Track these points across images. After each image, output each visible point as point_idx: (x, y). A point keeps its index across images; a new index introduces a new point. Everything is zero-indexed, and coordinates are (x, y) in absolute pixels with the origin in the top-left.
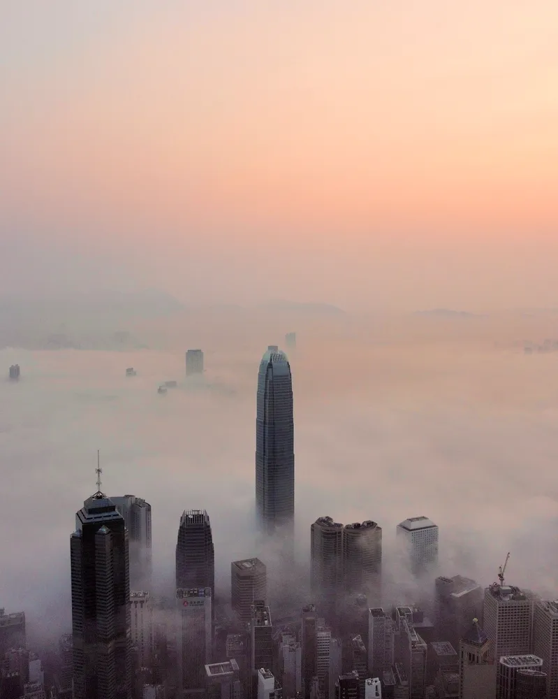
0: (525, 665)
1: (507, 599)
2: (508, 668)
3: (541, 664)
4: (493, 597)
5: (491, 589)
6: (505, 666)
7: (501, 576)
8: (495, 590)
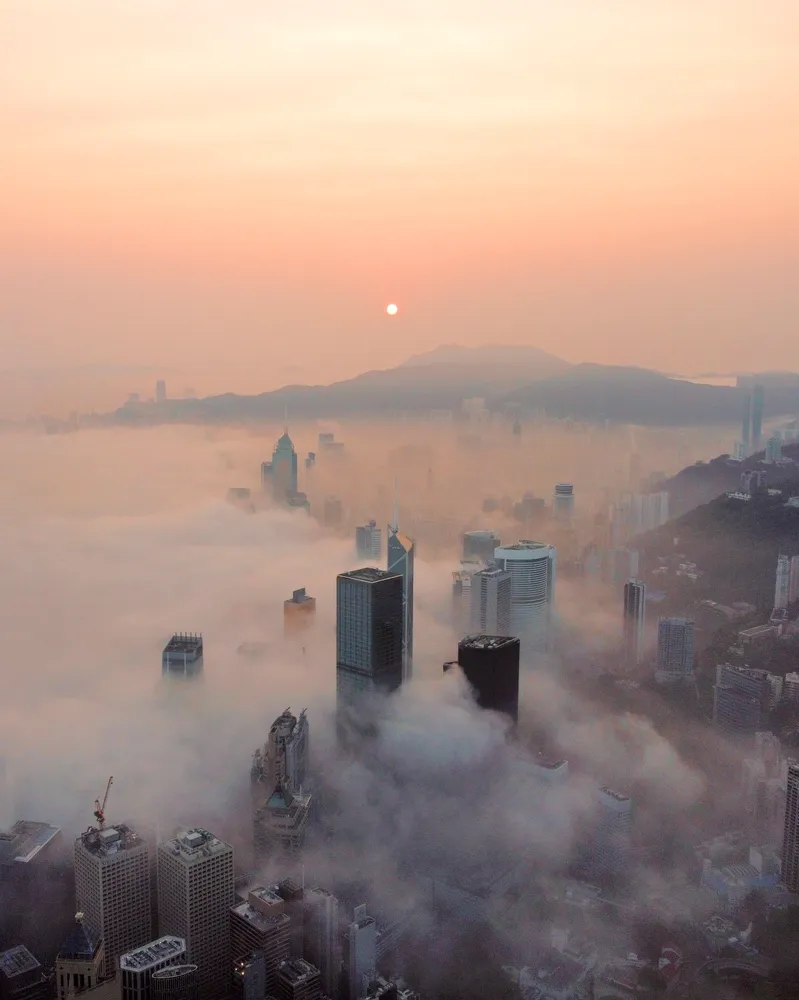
0: (162, 960)
1: (113, 851)
2: (135, 974)
3: (184, 949)
4: (90, 854)
5: (85, 838)
6: (130, 972)
7: (99, 815)
8: (92, 840)
